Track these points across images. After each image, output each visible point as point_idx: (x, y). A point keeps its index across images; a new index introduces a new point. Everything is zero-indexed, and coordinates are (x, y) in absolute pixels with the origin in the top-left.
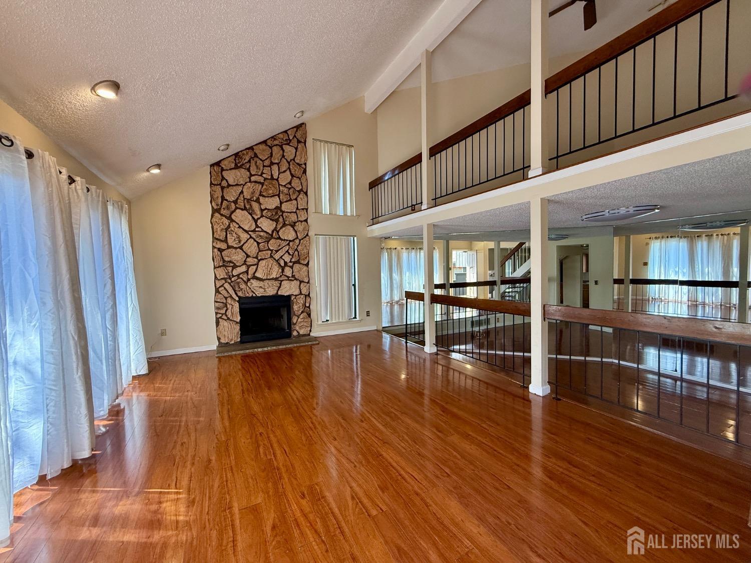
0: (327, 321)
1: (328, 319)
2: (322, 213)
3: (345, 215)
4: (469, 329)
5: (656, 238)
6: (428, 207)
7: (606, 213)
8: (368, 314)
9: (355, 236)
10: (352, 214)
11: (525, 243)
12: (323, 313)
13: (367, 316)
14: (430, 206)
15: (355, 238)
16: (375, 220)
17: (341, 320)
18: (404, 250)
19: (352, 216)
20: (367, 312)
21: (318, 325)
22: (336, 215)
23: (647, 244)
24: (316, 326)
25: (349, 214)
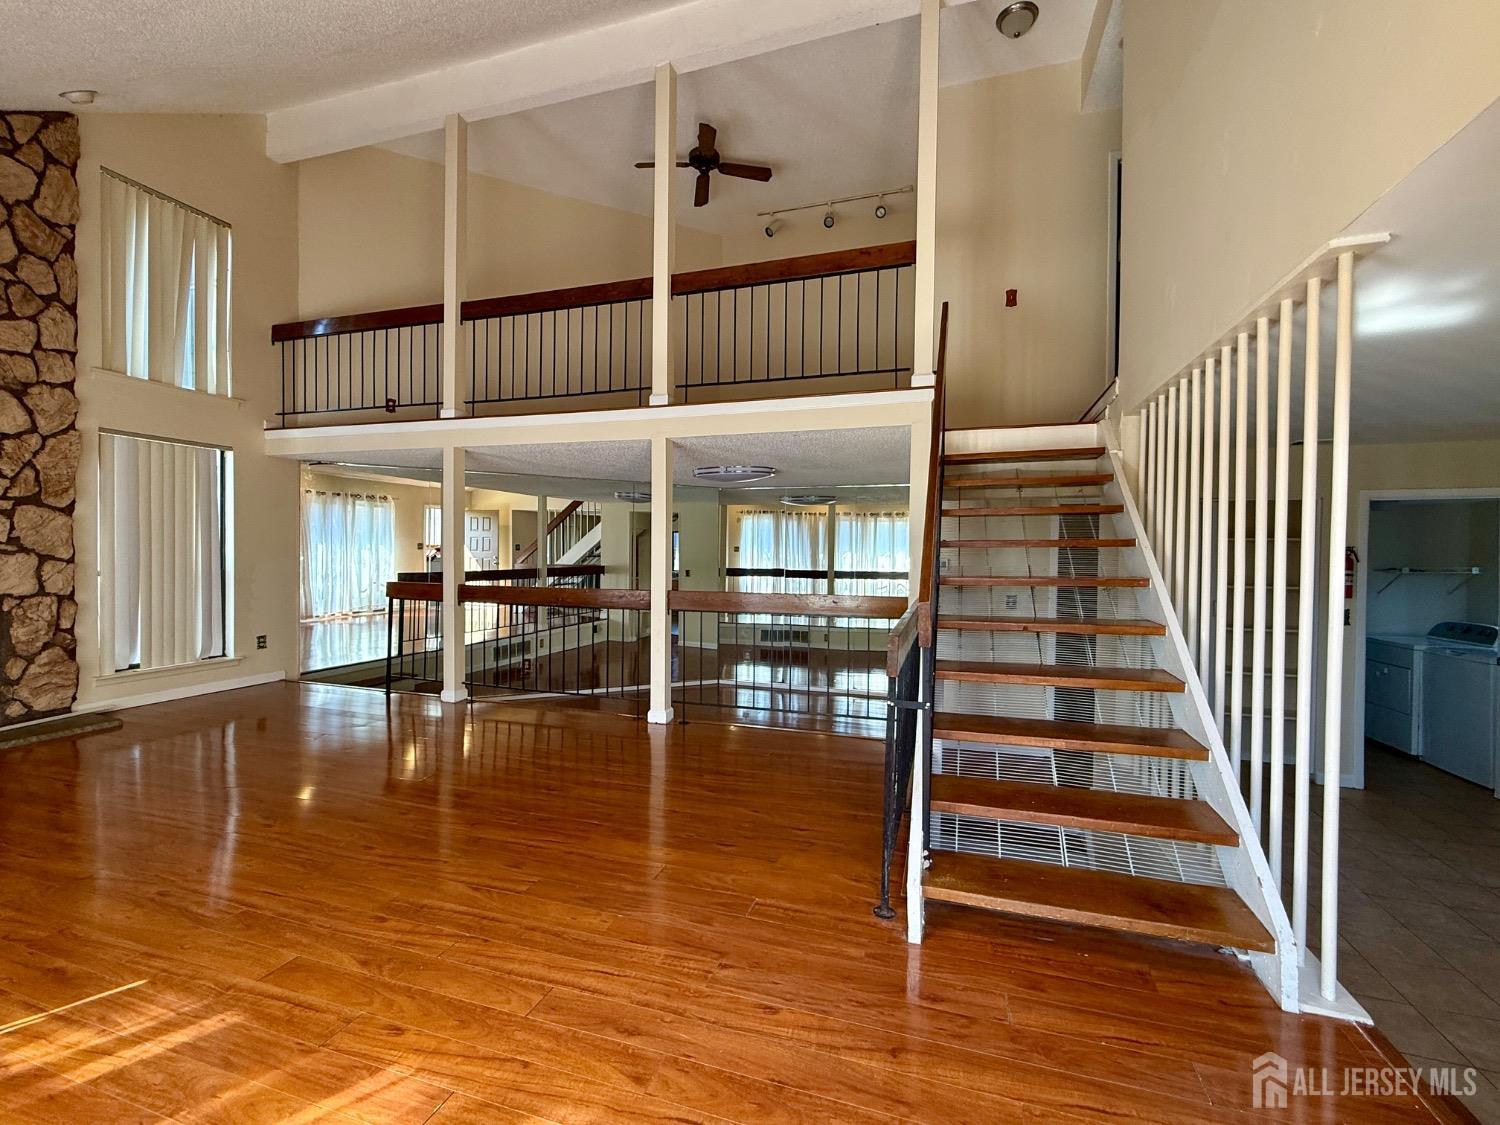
0: (138, 666)
1: (137, 660)
2: (125, 373)
3: (201, 390)
4: (491, 664)
5: (749, 512)
6: (457, 415)
7: (722, 470)
8: (262, 642)
9: (230, 449)
10: (222, 391)
11: (581, 503)
12: (120, 647)
13: (260, 647)
14: (460, 414)
15: (229, 456)
16: (287, 418)
17: (178, 663)
18: (313, 496)
19: (221, 396)
20: (259, 638)
21: (101, 679)
22: (171, 385)
23: (739, 520)
24: (94, 684)
25: (212, 388)
